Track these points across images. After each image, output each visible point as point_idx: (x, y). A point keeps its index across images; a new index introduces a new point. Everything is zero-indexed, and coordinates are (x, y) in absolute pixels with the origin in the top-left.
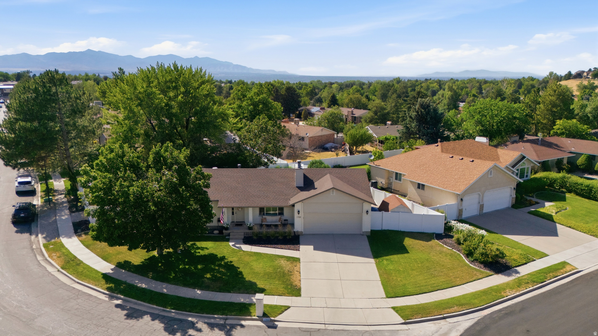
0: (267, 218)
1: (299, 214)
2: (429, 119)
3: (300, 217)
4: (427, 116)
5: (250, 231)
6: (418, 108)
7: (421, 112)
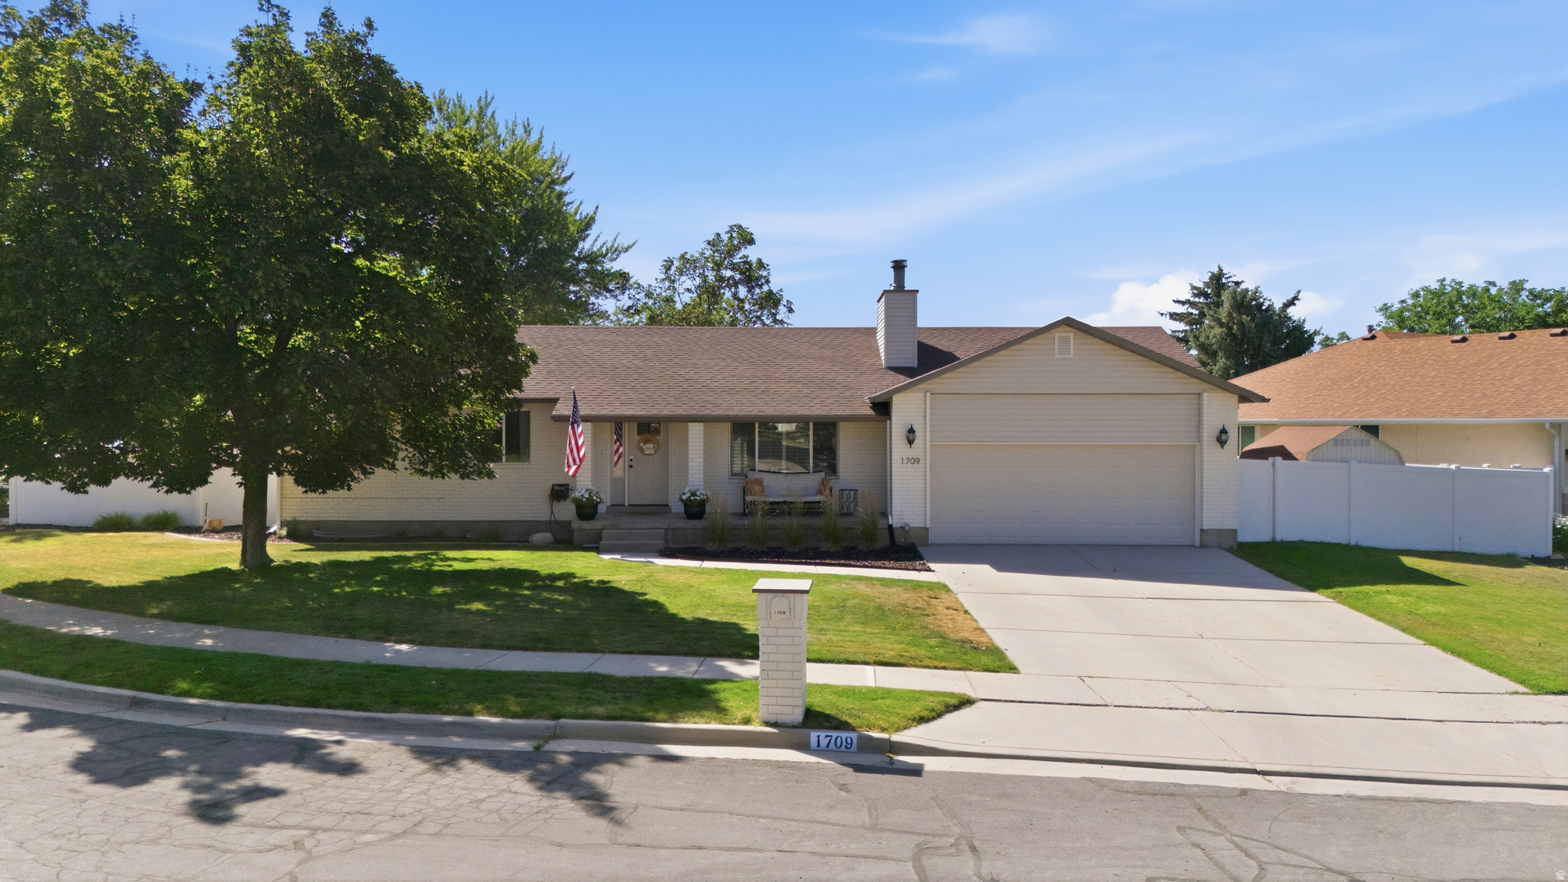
0: (765, 483)
1: (911, 442)
2: (1269, 345)
3: (917, 461)
4: (1260, 338)
5: (697, 524)
6: (1230, 315)
7: (1241, 324)
